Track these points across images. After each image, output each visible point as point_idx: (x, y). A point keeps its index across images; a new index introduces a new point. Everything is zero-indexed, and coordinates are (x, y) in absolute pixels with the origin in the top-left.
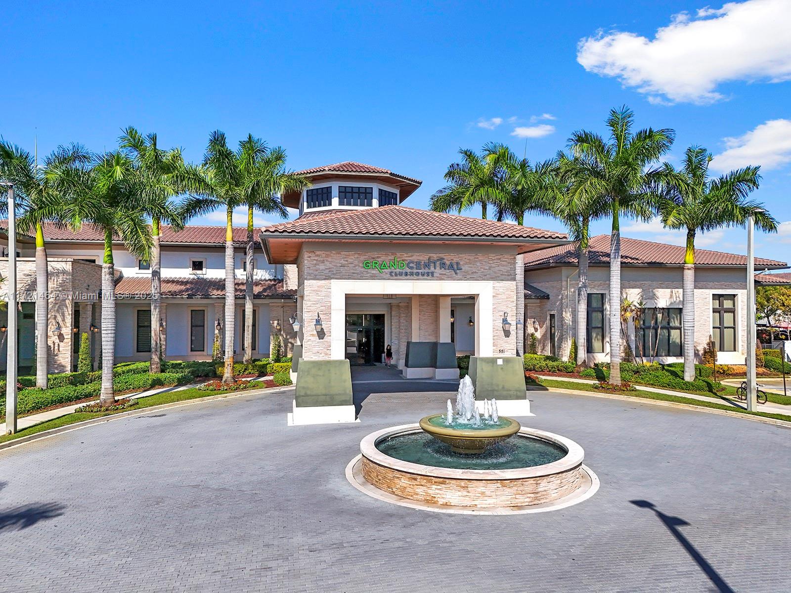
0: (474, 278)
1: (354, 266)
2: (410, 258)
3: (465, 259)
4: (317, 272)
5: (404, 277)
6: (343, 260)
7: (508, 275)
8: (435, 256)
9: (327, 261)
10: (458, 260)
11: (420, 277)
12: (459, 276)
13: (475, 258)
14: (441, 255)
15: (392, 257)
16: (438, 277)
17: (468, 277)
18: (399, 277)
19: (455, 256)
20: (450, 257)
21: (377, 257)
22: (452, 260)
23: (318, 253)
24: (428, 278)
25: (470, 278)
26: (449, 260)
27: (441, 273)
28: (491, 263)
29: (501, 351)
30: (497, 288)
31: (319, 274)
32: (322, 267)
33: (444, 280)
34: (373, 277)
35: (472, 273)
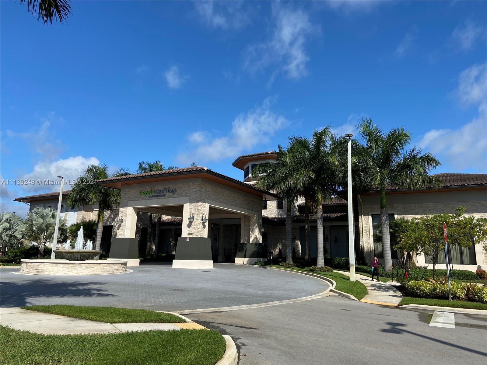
0: (182, 196)
2: (157, 189)
3: (179, 187)
4: (124, 199)
5: (153, 198)
6: (133, 192)
7: (197, 193)
8: (166, 186)
9: (128, 193)
10: (176, 187)
11: (160, 197)
12: (176, 196)
13: (183, 186)
14: (169, 186)
15: (151, 189)
16: (167, 197)
18: (152, 198)
19: (174, 185)
20: (172, 186)
21: (145, 190)
23: (125, 190)
24: (164, 197)
25: (180, 196)
27: (169, 195)
28: (189, 188)
29: (191, 234)
30: (192, 200)
32: (126, 196)
33: (169, 198)
34: (143, 199)
35: (181, 193)
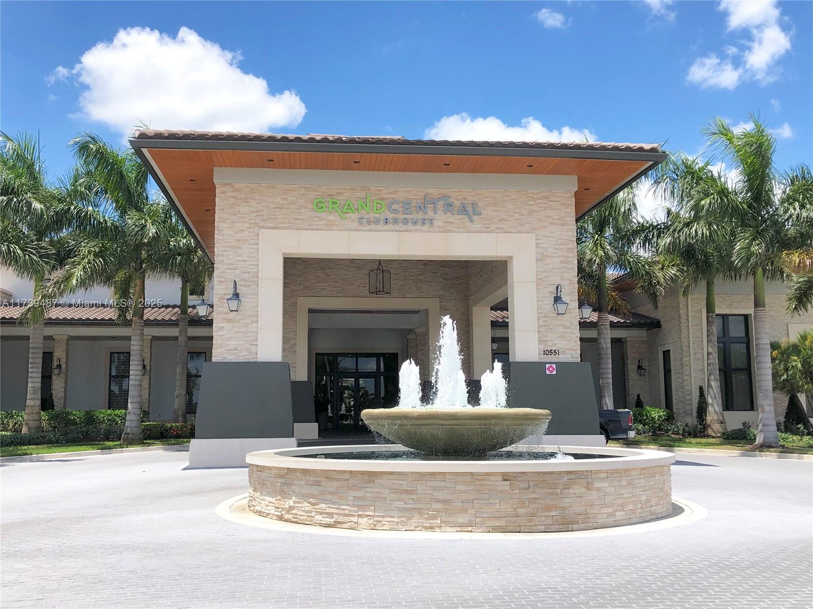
0: (502, 228)
1: (297, 207)
2: (394, 196)
3: (487, 197)
4: (236, 218)
6: (279, 198)
7: (563, 225)
8: (435, 192)
9: (253, 199)
10: (475, 198)
12: (477, 226)
13: (504, 196)
14: (443, 191)
15: (362, 194)
16: (440, 227)
17: (493, 227)
18: (373, 226)
19: (469, 192)
20: (460, 194)
21: (337, 193)
22: (465, 199)
23: (237, 186)
25: (497, 228)
26: (460, 200)
27: (447, 220)
28: (532, 205)
29: (553, 352)
30: (545, 246)
31: (240, 220)
32: (244, 209)
33: (451, 231)
34: (330, 226)
35: (501, 220)
